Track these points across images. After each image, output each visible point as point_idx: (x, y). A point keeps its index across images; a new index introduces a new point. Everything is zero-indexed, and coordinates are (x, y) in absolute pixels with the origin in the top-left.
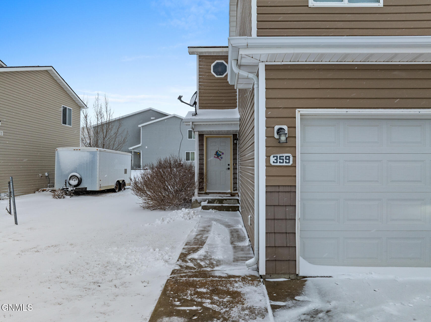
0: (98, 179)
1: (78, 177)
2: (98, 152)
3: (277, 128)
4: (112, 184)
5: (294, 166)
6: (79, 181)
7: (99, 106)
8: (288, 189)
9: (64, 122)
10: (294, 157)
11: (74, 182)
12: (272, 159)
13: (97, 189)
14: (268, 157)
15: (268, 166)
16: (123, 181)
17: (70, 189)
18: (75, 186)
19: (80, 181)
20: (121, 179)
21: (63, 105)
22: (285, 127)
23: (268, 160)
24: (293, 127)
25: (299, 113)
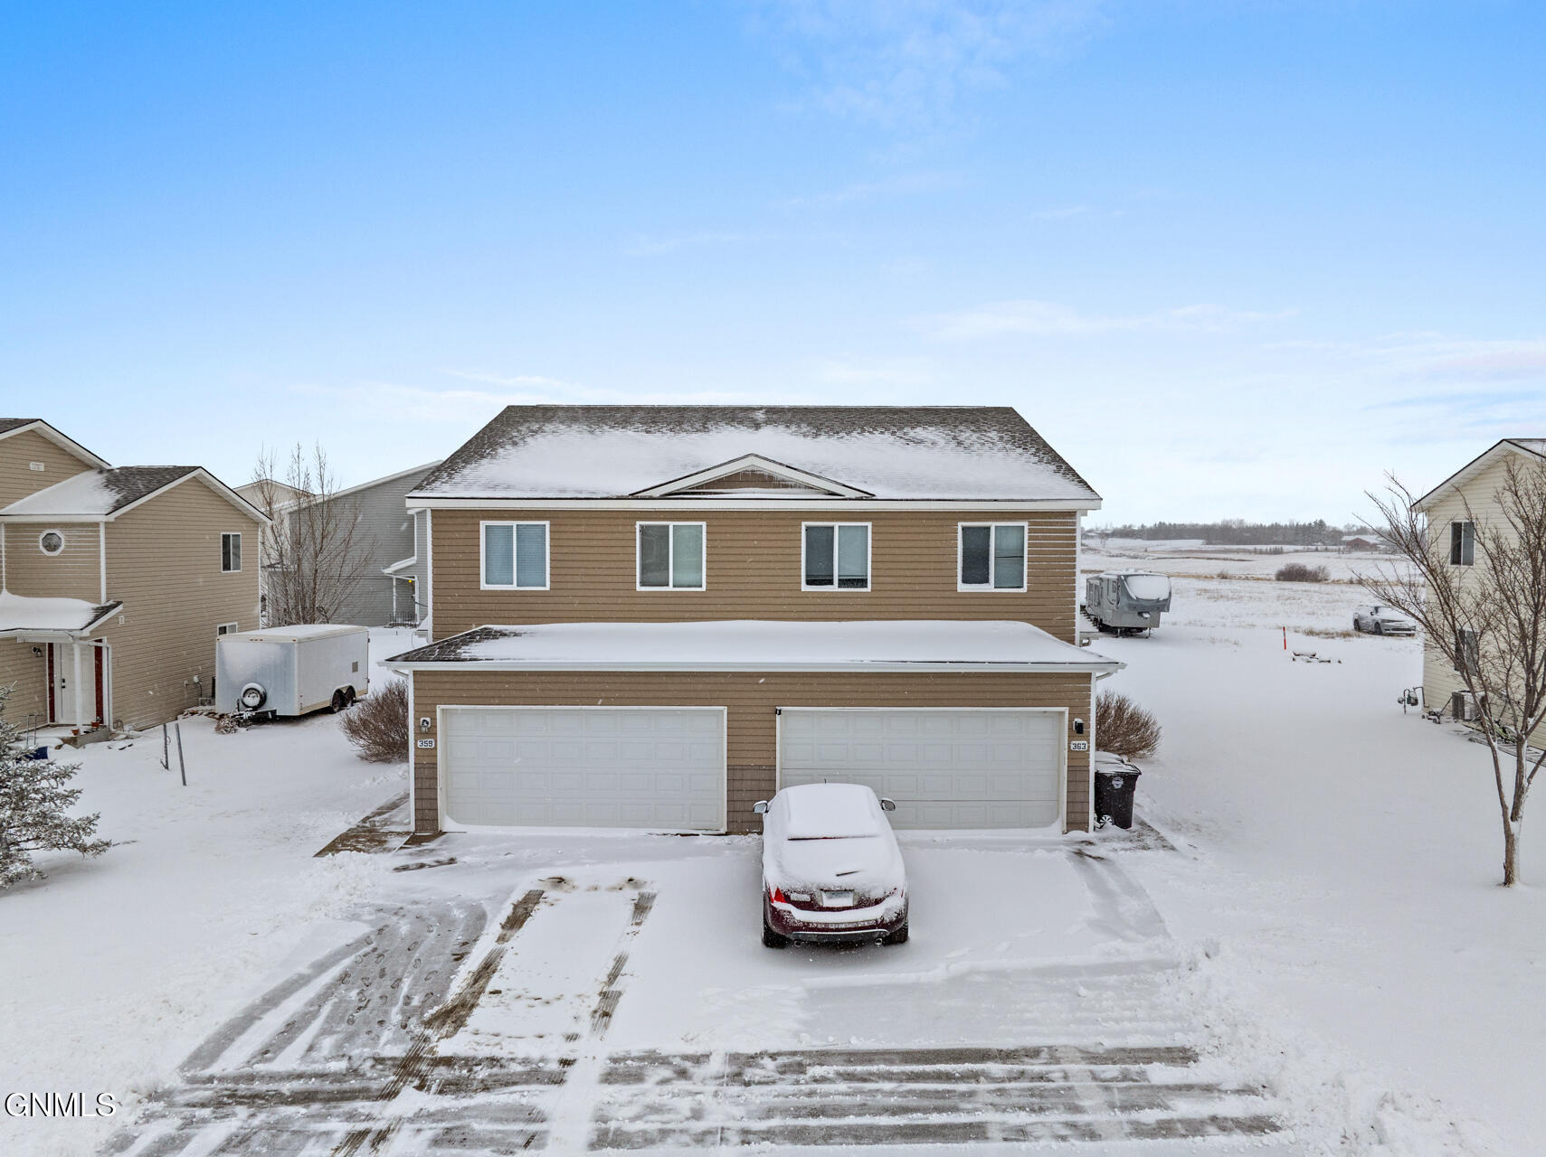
0: (296, 695)
1: (259, 692)
2: (296, 645)
3: (422, 719)
4: (326, 699)
5: (435, 748)
6: (261, 696)
7: (302, 476)
8: (431, 766)
9: (226, 567)
10: (436, 741)
11: (252, 701)
12: (419, 743)
13: (296, 713)
14: (416, 741)
15: (416, 748)
16: (351, 688)
17: (246, 715)
18: (255, 708)
19: (263, 699)
20: (343, 685)
21: (222, 533)
22: (428, 719)
23: (416, 744)
24: (434, 719)
25: (439, 708)
